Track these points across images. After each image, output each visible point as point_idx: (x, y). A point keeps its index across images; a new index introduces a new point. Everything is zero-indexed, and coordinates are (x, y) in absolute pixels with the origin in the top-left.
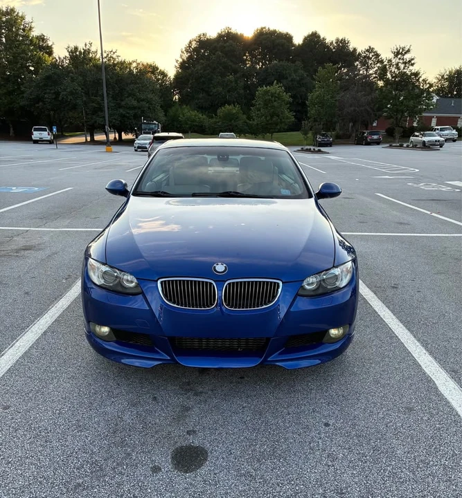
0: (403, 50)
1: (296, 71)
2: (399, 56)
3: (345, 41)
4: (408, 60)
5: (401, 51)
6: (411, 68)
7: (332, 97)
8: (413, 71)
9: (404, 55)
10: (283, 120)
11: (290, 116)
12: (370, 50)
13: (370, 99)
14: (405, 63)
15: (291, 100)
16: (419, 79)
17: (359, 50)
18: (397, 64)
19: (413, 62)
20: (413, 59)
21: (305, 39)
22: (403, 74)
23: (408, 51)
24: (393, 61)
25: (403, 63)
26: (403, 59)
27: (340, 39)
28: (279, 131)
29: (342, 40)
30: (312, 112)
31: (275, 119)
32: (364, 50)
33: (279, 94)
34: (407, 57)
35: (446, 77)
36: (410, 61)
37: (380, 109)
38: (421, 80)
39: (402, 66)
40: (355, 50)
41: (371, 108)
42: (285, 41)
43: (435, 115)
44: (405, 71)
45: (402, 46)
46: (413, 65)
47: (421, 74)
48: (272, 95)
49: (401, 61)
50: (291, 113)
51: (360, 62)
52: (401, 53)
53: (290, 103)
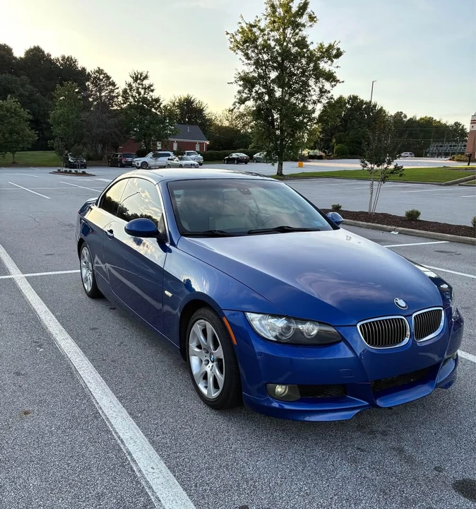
0: (141, 76)
1: (23, 86)
2: (139, 81)
3: (72, 60)
4: (147, 86)
5: (139, 76)
6: (151, 93)
7: (77, 117)
8: (154, 98)
9: (143, 81)
10: (25, 139)
11: (32, 135)
12: (100, 71)
13: (117, 121)
14: (145, 89)
15: (30, 117)
16: (160, 105)
17: (88, 70)
18: (138, 89)
19: (152, 88)
20: (152, 86)
21: (28, 53)
22: (145, 100)
23: (146, 77)
24: (134, 85)
25: (143, 88)
26: (142, 85)
27: (66, 57)
28: (23, 150)
29: (68, 57)
30: (57, 131)
31: (15, 137)
32: (93, 70)
33: (15, 110)
34: (146, 83)
35: (176, 104)
36: (149, 87)
37: (128, 132)
38: (161, 106)
39: (142, 92)
40: (84, 69)
41: (119, 130)
42: (5, 53)
43: (175, 140)
44: (145, 96)
45: (140, 71)
46: (152, 91)
47: (161, 101)
48: (8, 110)
49: (141, 86)
50: (33, 131)
51: (92, 83)
52: (140, 79)
53: (30, 120)
